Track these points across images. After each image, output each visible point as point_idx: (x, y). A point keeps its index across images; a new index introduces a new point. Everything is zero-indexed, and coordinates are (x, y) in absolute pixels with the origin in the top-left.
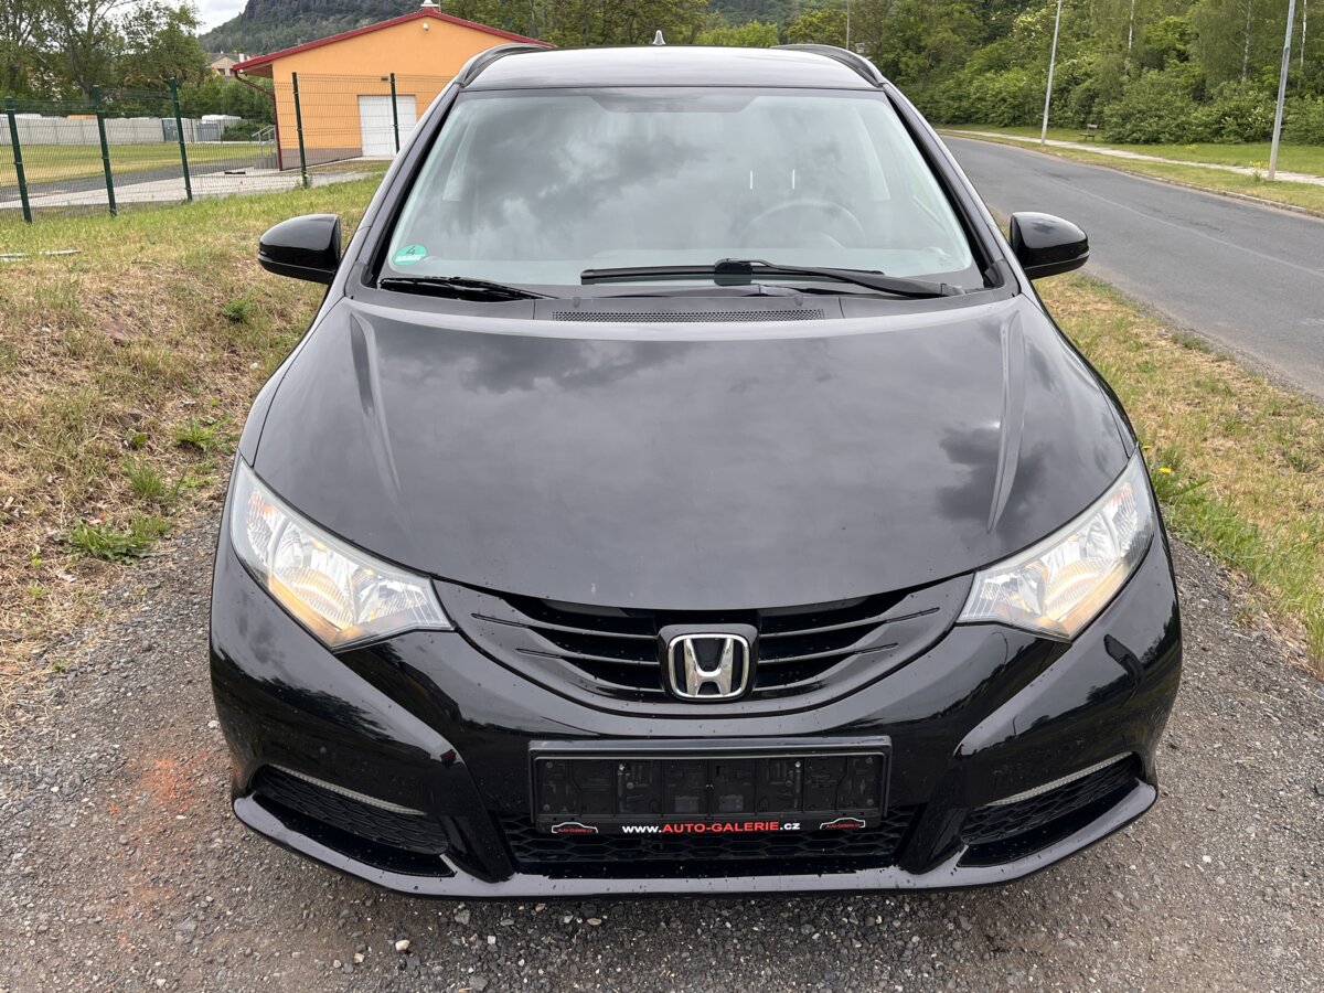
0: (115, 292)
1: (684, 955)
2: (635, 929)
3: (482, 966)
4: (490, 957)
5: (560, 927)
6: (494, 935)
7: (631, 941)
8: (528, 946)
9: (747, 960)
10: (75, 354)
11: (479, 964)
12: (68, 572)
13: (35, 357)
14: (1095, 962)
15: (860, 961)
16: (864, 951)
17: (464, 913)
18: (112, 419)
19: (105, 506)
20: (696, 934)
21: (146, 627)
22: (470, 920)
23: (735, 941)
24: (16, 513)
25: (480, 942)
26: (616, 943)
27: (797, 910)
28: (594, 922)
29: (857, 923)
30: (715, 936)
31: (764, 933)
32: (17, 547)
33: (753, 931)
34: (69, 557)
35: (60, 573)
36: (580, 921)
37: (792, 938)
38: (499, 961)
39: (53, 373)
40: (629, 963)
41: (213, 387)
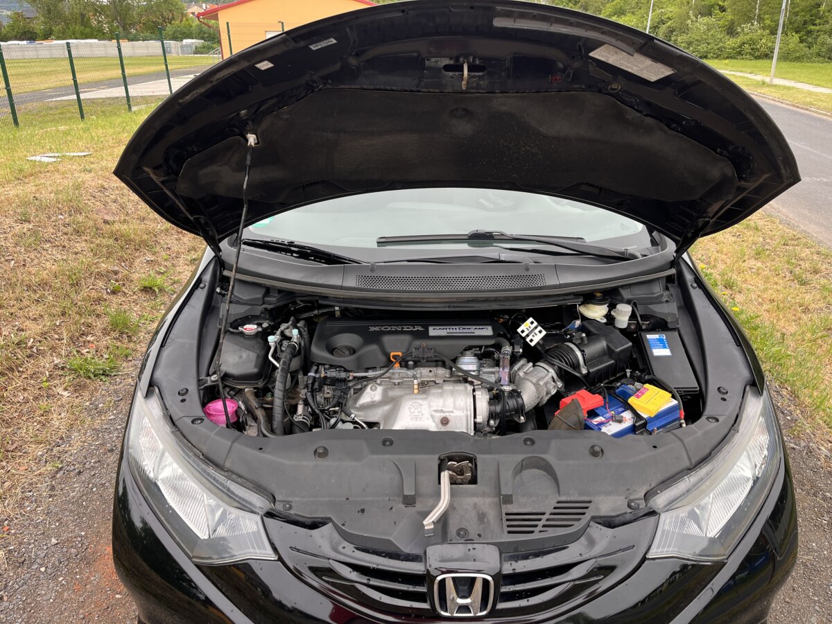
0: (106, 186)
10: (78, 232)
12: (65, 389)
13: (53, 236)
18: (100, 275)
19: (92, 338)
24: (35, 350)
32: (34, 374)
34: (67, 378)
35: (60, 390)
39: (64, 247)
41: (166, 246)
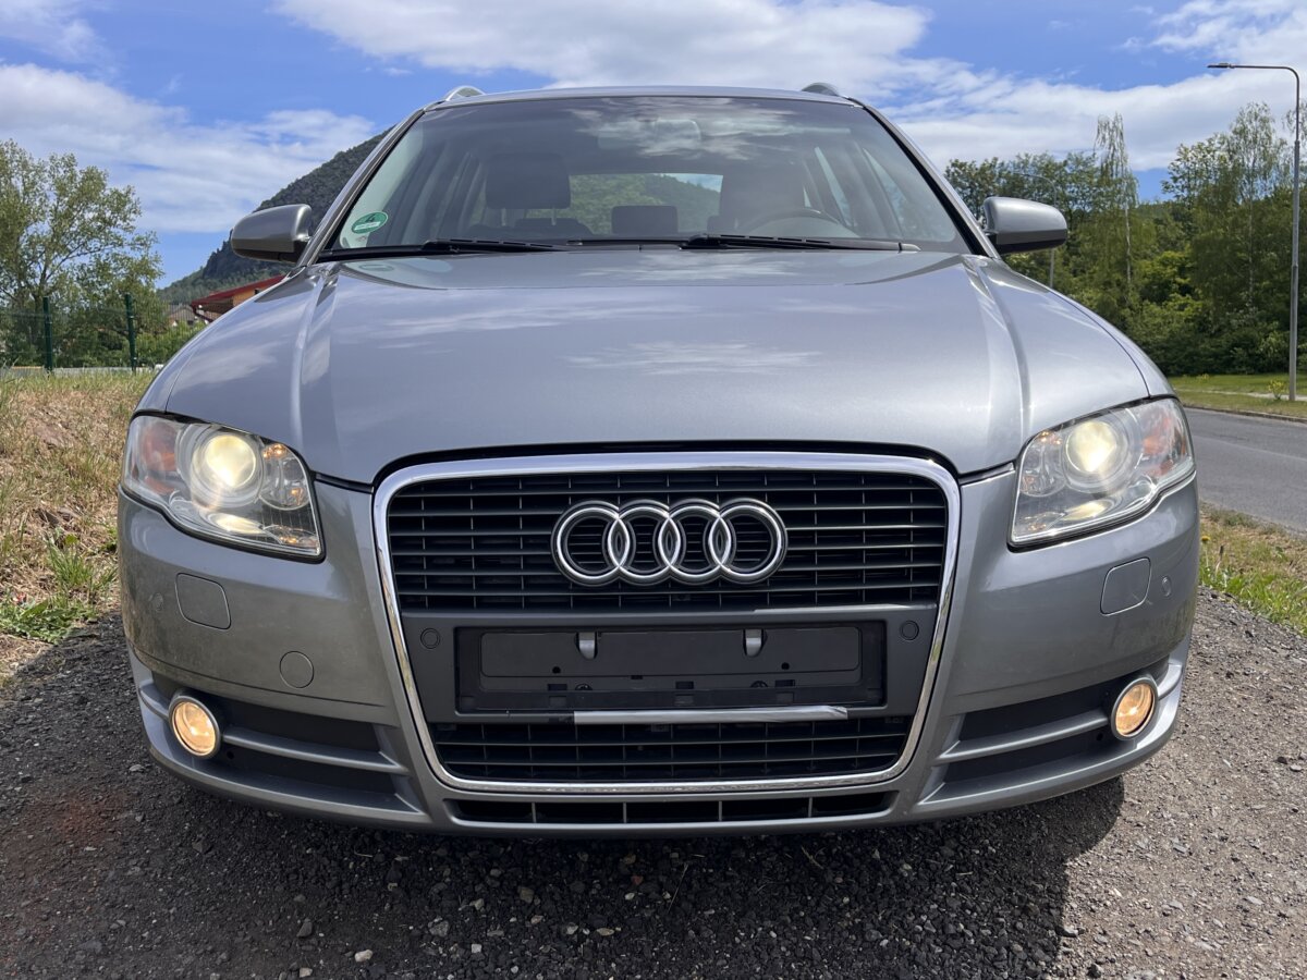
1: (719, 963)
2: (656, 941)
3: (465, 973)
4: (475, 965)
5: (561, 936)
6: (478, 943)
7: (653, 951)
8: (522, 956)
9: (800, 968)
11: (461, 971)
14: (1238, 963)
15: (942, 965)
16: (947, 955)
17: (441, 924)
20: (734, 943)
21: (62, 690)
22: (449, 933)
23: (783, 949)
25: (462, 951)
26: (633, 952)
27: (857, 921)
28: (607, 932)
29: (934, 931)
30: (757, 944)
31: (819, 942)
33: (804, 940)
36: (586, 932)
37: (854, 945)
38: (486, 969)
40: (651, 970)
